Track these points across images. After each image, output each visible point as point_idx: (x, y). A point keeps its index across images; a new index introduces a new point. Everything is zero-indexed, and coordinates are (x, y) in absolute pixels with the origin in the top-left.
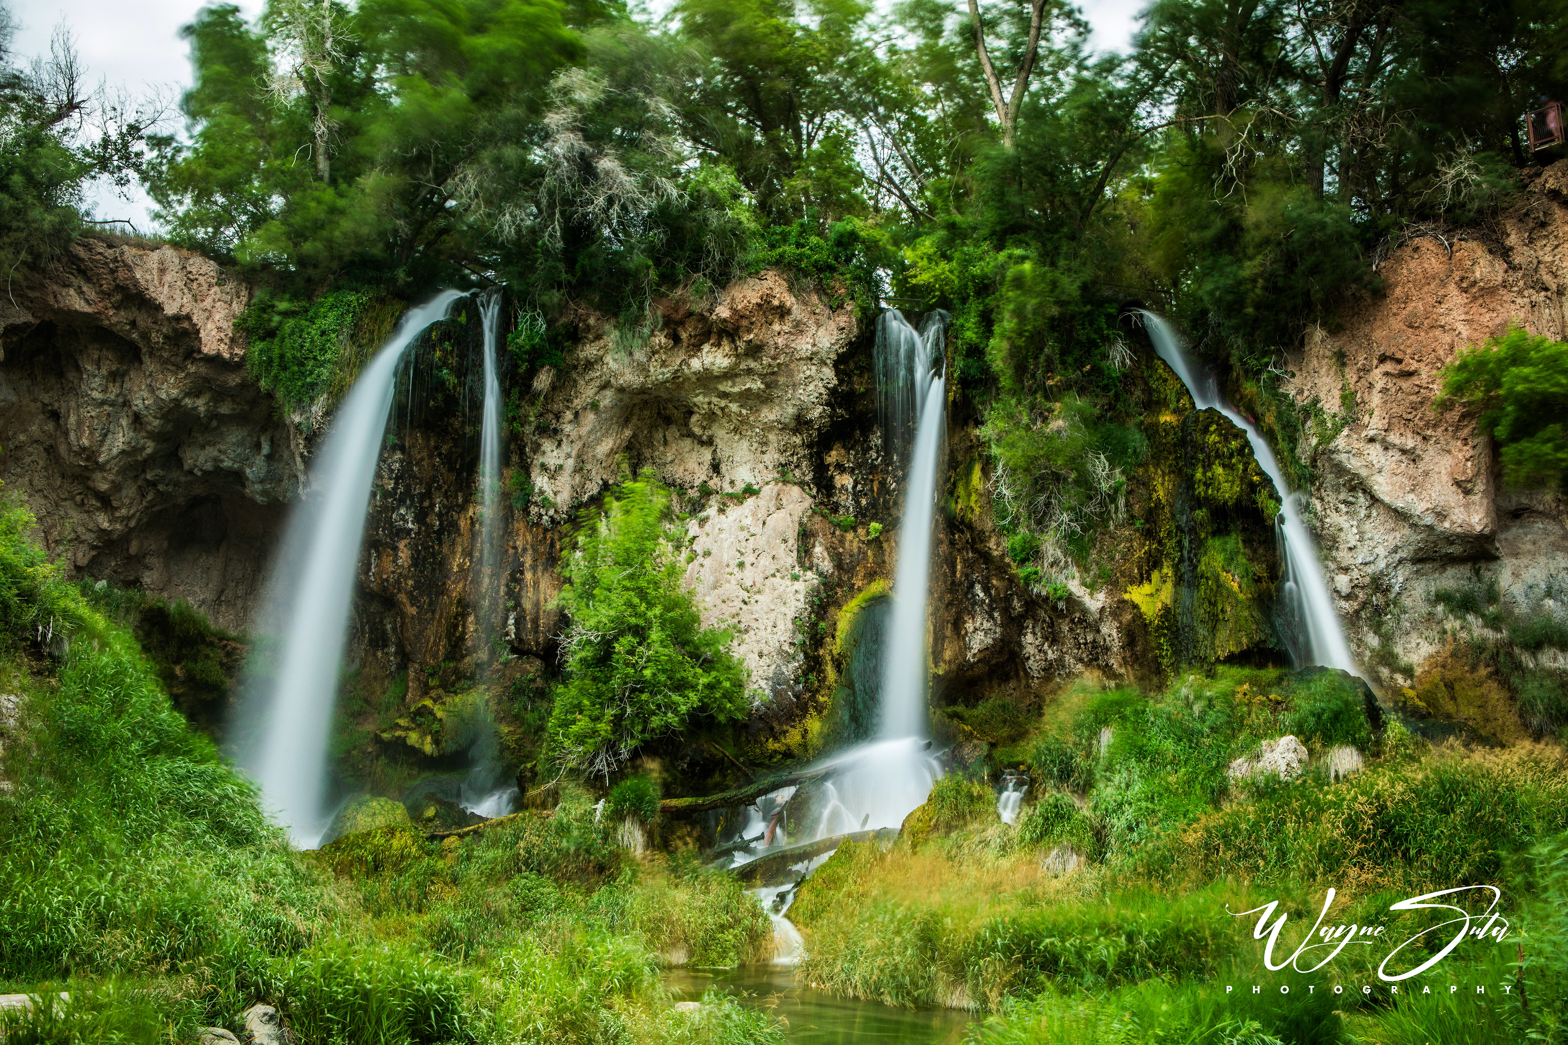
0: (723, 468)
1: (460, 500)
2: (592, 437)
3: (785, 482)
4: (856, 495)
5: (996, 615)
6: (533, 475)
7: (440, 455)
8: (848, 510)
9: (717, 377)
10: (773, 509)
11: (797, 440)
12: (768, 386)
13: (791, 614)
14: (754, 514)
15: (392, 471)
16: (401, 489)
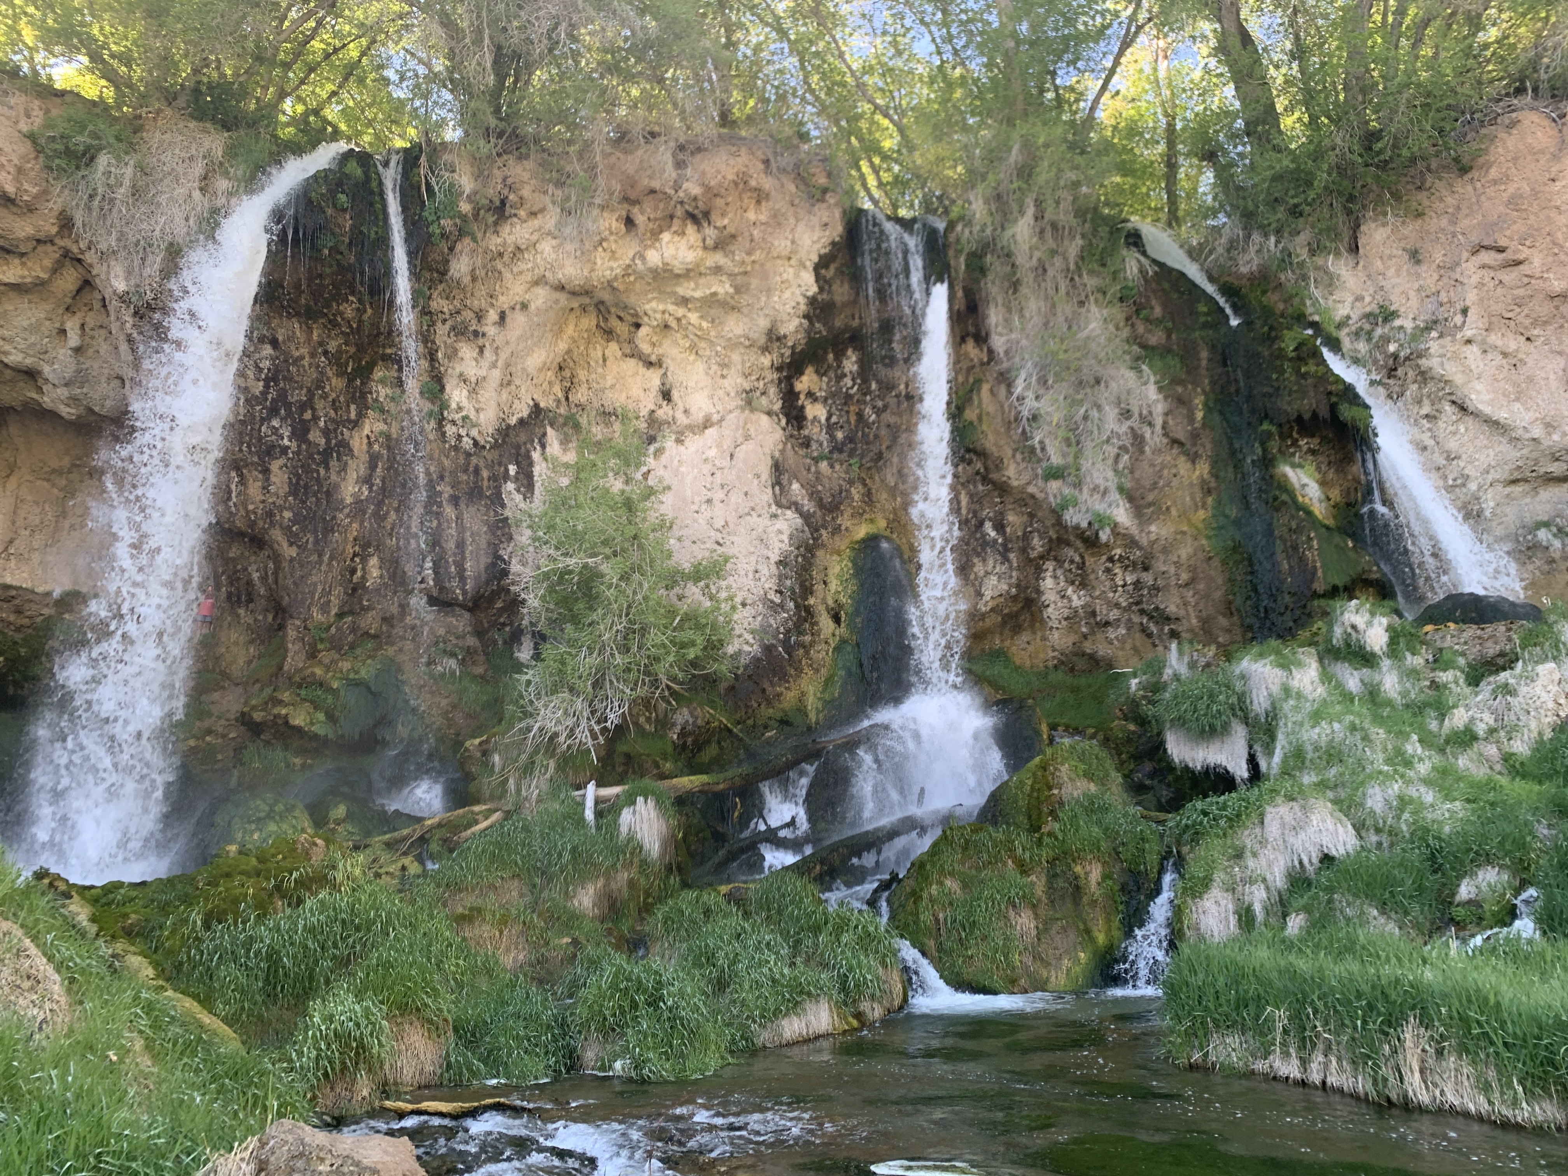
0: (675, 395)
1: (353, 415)
2: (522, 345)
3: (753, 410)
4: (830, 428)
5: (1012, 556)
6: (448, 388)
7: (326, 353)
8: (821, 445)
9: (678, 276)
10: (740, 440)
11: (766, 360)
12: (738, 290)
13: (775, 557)
14: (719, 446)
15: (261, 370)
16: (272, 394)
